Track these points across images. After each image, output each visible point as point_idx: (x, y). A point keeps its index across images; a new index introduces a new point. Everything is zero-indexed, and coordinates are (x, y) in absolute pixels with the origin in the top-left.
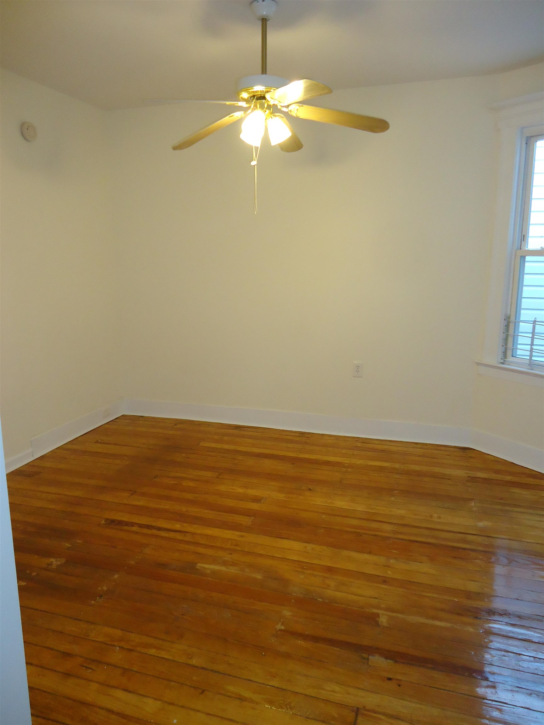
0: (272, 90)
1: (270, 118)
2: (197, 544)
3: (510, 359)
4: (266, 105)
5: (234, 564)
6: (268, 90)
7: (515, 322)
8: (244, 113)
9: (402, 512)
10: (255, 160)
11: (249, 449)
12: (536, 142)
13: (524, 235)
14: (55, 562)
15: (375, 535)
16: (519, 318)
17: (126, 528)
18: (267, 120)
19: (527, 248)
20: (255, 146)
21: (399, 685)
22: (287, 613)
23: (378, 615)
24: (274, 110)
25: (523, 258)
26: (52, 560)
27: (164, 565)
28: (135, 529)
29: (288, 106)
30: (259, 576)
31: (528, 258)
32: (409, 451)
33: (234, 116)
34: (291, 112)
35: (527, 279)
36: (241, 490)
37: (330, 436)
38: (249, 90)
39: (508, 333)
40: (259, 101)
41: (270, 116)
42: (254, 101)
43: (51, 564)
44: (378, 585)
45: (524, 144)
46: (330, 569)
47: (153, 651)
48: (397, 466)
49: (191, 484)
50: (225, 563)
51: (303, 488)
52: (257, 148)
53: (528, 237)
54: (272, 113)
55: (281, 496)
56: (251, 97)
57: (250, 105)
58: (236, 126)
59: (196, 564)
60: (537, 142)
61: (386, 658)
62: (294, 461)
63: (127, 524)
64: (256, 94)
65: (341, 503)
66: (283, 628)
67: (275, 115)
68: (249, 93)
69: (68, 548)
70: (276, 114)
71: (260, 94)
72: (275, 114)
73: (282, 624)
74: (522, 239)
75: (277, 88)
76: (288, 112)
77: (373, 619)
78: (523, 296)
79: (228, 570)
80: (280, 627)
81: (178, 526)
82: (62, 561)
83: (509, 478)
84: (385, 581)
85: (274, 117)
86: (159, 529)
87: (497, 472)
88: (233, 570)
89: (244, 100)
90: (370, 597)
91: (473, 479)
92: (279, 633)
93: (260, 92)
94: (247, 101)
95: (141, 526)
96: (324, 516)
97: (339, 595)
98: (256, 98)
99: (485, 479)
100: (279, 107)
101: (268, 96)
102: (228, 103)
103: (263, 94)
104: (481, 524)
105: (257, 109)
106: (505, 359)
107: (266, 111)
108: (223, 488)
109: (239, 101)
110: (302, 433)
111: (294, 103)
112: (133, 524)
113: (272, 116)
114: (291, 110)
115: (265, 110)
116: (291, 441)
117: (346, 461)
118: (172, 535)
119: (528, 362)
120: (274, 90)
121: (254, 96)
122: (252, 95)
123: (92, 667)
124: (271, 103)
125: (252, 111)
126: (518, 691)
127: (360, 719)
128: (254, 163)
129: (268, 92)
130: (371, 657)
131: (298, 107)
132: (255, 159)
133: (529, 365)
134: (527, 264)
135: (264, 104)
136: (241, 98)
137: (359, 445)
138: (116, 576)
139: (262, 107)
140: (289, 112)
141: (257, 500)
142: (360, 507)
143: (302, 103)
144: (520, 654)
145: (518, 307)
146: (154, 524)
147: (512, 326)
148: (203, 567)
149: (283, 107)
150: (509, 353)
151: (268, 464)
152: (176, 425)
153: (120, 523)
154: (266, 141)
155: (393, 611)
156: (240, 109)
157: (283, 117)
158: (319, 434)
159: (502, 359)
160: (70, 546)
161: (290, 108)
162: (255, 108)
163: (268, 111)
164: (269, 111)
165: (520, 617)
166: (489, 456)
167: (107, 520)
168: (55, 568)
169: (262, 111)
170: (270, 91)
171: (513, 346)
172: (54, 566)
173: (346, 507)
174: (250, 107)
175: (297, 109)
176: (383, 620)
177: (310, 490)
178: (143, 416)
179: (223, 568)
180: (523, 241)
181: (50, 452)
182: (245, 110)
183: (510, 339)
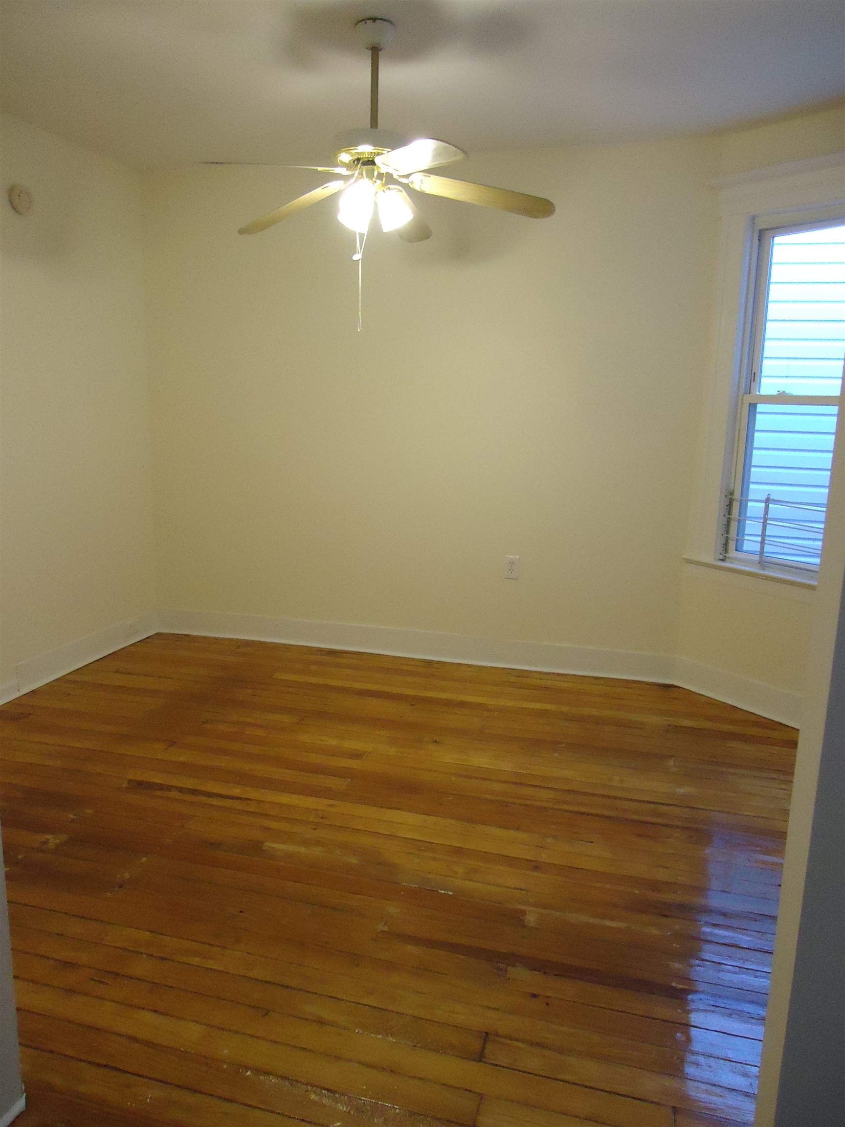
0: (384, 152)
1: (383, 192)
2: (267, 816)
3: (732, 553)
4: (376, 173)
5: (318, 843)
6: (379, 151)
7: (741, 500)
8: (344, 183)
9: (569, 773)
10: (358, 253)
11: (348, 684)
12: (773, 237)
13: (755, 373)
14: (53, 840)
15: (527, 805)
16: (747, 496)
17: (159, 793)
18: (377, 195)
19: (759, 392)
20: (359, 233)
21: (547, 1004)
22: (393, 909)
23: (524, 913)
24: (389, 179)
25: (753, 407)
26: (47, 836)
27: (216, 845)
28: (174, 794)
29: (407, 176)
30: (354, 861)
31: (760, 408)
32: (583, 689)
33: (329, 187)
34: (413, 184)
35: (759, 438)
36: (333, 742)
37: (470, 666)
38: (351, 151)
39: (731, 517)
40: (365, 167)
41: (382, 189)
42: (359, 166)
43: (45, 843)
44: (527, 872)
45: (756, 242)
46: (458, 851)
47: (196, 961)
48: (565, 709)
49: (259, 732)
50: (305, 842)
51: (425, 739)
52: (361, 235)
53: (761, 376)
54: (386, 184)
55: (392, 751)
56: (354, 162)
57: (353, 173)
58: (330, 202)
59: (263, 843)
60: (775, 238)
61: (533, 969)
62: (414, 701)
63: (161, 787)
64: (362, 157)
65: (481, 760)
66: (386, 929)
67: (389, 188)
68: (352, 155)
69: (72, 821)
70: (391, 186)
71: (367, 156)
72: (388, 186)
73: (385, 924)
74: (753, 378)
75: (393, 149)
76: (408, 184)
77: (516, 918)
78: (753, 464)
79: (309, 852)
80: (381, 927)
81: (237, 791)
82: (63, 837)
83: (727, 727)
84: (536, 866)
85: (388, 190)
86: (210, 795)
87: (710, 719)
88: (317, 852)
89: (344, 165)
90: (514, 888)
91: (677, 730)
92: (379, 935)
93: (367, 154)
94: (347, 166)
95: (180, 790)
96: (454, 779)
97: (469, 885)
98: (361, 162)
99: (693, 729)
100: (395, 177)
101: (377, 160)
102: (320, 169)
103: (372, 157)
104: (681, 791)
105: (362, 179)
106: (726, 555)
107: (375, 182)
108: (305, 738)
109: (336, 167)
110: (428, 662)
111: (418, 172)
112: (169, 788)
113: (385, 189)
114: (412, 181)
115: (374, 179)
116: (411, 673)
117: (490, 702)
118: (228, 803)
119: (758, 559)
120: (388, 152)
121: (358, 160)
122: (356, 158)
123: (106, 981)
124: (383, 170)
125: (356, 181)
126: (713, 1011)
127: (489, 1047)
128: (357, 257)
129: (378, 154)
130: (509, 968)
131: (423, 177)
132: (359, 251)
133: (759, 563)
134: (758, 417)
135: (373, 171)
136: (340, 161)
137: (512, 679)
138: (144, 860)
139: (370, 175)
140: (410, 184)
141: (357, 755)
142: (506, 766)
143: (429, 172)
144: (720, 963)
145: (746, 480)
146: (203, 788)
147: (736, 506)
148: (273, 848)
149: (400, 176)
150: (732, 545)
151: (374, 706)
152: (237, 648)
153: (150, 786)
154: (375, 226)
155: (545, 907)
156: (338, 177)
157: (401, 191)
158: (453, 663)
159: (721, 554)
160: (75, 817)
161: (411, 178)
162: (360, 176)
163: (379, 182)
164: (381, 182)
165: (724, 915)
166: (702, 697)
167: (130, 781)
168: (53, 847)
169: (371, 181)
170: (382, 154)
171: (737, 536)
172: (51, 845)
173: (486, 766)
174: (352, 176)
175: (422, 181)
176: (531, 919)
177: (436, 742)
178: (188, 635)
179: (303, 850)
180: (754, 381)
181: (44, 685)
182: (346, 178)
183: (734, 526)
